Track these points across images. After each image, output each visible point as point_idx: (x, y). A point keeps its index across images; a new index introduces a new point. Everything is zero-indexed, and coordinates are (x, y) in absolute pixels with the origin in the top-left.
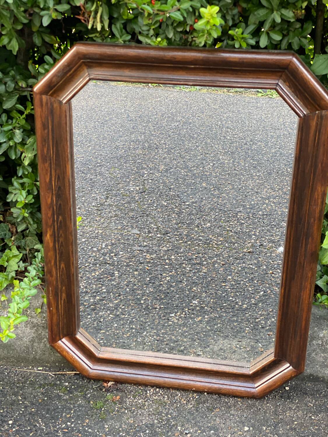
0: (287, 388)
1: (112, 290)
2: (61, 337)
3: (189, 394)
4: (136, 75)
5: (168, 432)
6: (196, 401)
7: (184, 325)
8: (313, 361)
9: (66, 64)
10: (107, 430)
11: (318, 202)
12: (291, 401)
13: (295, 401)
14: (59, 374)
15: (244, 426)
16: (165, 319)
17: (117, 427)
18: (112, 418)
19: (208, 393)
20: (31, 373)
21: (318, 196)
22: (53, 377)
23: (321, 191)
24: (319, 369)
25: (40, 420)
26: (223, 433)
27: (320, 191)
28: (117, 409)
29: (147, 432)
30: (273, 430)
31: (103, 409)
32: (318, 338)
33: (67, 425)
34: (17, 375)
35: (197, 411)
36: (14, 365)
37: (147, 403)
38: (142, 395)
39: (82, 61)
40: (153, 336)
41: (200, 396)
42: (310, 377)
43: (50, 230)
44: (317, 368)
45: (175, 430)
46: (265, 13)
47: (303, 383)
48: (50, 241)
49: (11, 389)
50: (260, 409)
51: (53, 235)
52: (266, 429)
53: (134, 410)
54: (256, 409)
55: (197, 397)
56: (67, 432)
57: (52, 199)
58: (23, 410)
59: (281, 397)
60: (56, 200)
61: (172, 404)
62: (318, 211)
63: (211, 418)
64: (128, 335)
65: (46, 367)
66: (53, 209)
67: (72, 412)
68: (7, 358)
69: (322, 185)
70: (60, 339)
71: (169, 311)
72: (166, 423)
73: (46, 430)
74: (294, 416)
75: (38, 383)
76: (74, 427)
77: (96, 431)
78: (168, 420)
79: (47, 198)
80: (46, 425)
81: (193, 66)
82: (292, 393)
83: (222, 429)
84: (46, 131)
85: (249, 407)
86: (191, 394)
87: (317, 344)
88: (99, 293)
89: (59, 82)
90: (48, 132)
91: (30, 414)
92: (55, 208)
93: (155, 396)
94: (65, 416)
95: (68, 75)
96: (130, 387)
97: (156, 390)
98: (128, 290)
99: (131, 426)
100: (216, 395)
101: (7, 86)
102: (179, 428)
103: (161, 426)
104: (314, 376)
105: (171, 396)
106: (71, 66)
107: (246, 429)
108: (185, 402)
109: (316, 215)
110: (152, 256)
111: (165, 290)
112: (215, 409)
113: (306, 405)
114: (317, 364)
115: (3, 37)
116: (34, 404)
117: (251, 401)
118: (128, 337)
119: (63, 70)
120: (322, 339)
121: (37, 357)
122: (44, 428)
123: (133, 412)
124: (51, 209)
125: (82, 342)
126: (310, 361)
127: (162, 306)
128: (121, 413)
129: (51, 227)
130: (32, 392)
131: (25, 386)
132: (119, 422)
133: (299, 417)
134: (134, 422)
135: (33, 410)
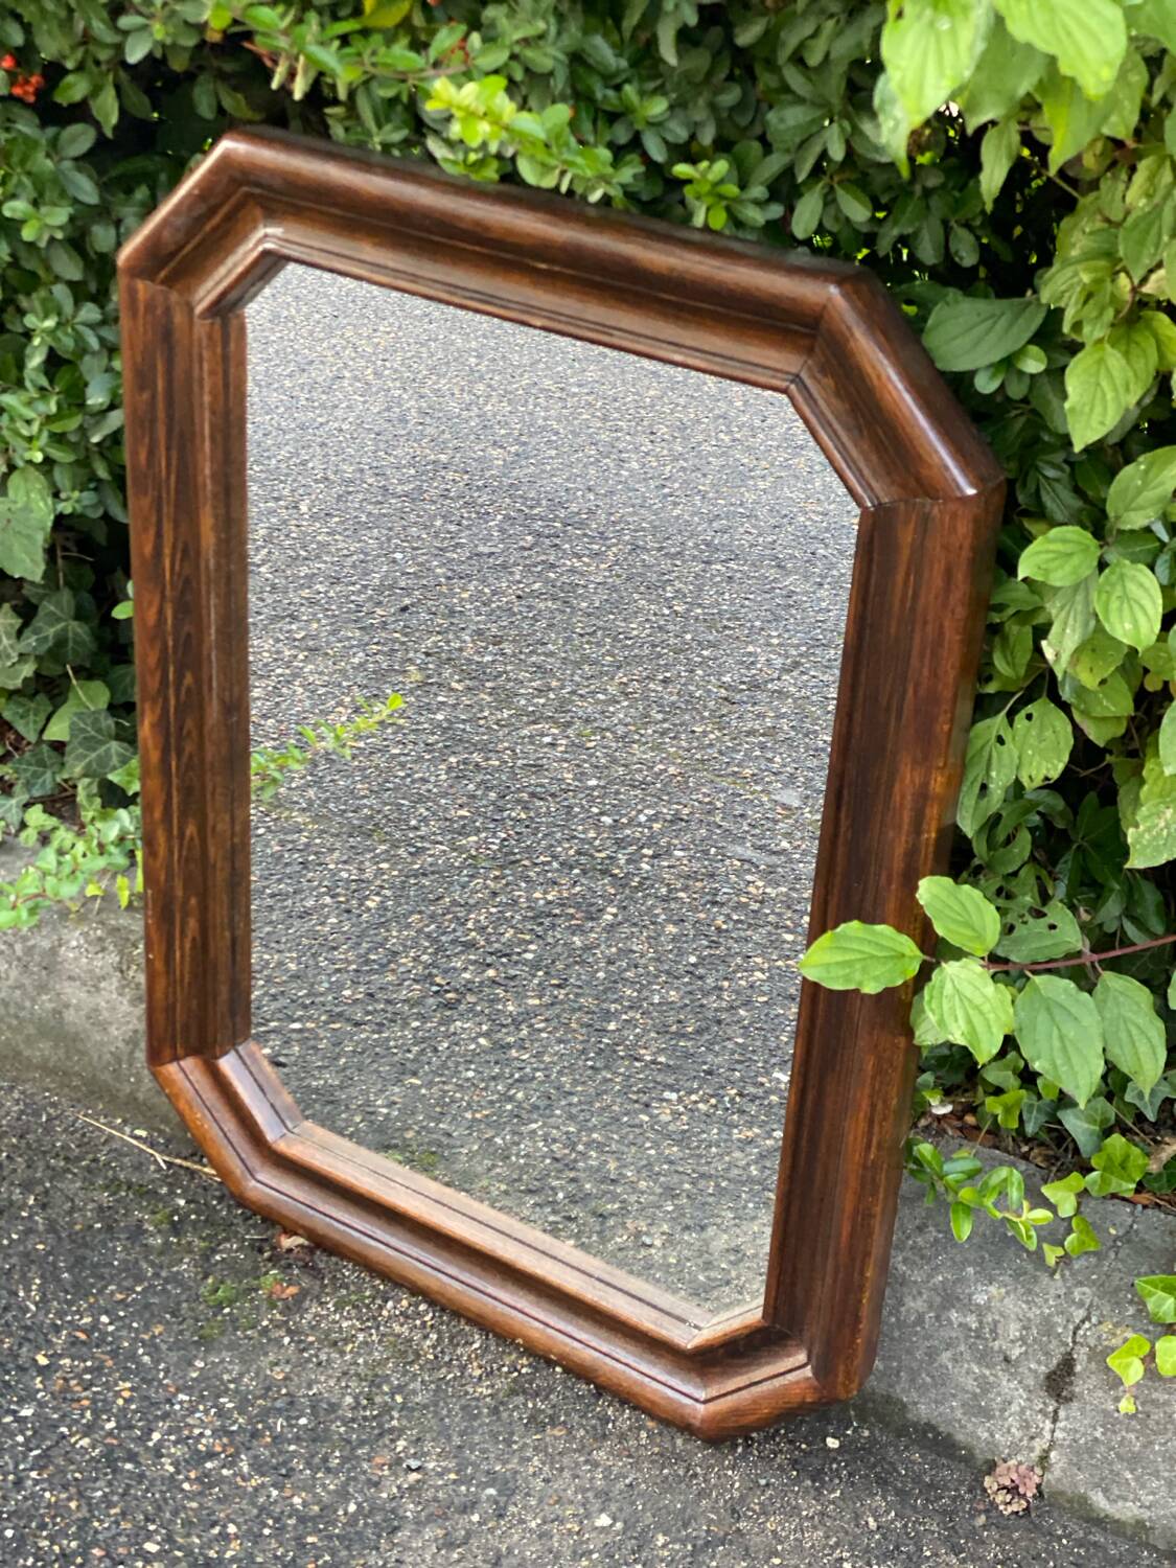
0: (832, 1443)
1: (553, 962)
2: (180, 1051)
3: (510, 1354)
4: (391, 264)
5: (362, 1443)
6: (515, 1380)
7: (682, 1139)
8: (942, 1379)
9: (196, 192)
10: (194, 1375)
11: (901, 818)
12: (817, 1489)
13: (833, 1491)
14: (181, 1166)
15: (602, 1511)
16: (636, 1102)
17: (226, 1377)
18: (231, 1347)
19: (567, 1370)
20: (111, 1137)
21: (903, 797)
22: (160, 1169)
23: (912, 781)
24: (959, 1414)
25: (38, 1281)
26: (524, 1508)
27: (907, 781)
28: (265, 1323)
29: (303, 1421)
30: (684, 1557)
31: (227, 1310)
32: (968, 1306)
33: (96, 1321)
34: (72, 1133)
35: (495, 1411)
36: (79, 1101)
37: (361, 1337)
38: (368, 1306)
39: (245, 189)
40: (555, 1141)
41: (536, 1370)
42: (925, 1433)
43: (153, 711)
44: (952, 1407)
45: (385, 1446)
46: (809, 118)
47: (896, 1447)
48: (150, 743)
49: (29, 1167)
50: (695, 1475)
51: (162, 725)
52: (664, 1546)
53: (312, 1343)
54: (681, 1472)
55: (524, 1371)
56: (84, 1343)
57: (161, 612)
58: (15, 1236)
59: (794, 1463)
60: (175, 617)
61: (435, 1365)
62: (899, 850)
63: (521, 1449)
64: (478, 1116)
65: (161, 1132)
66: (165, 644)
67: (139, 1289)
68: (65, 1073)
69: (915, 762)
70: (176, 1058)
71: (670, 1081)
72: (375, 1417)
73: (33, 1316)
74: (787, 1537)
75: (110, 1173)
76: (112, 1334)
77: (162, 1366)
78: (387, 1409)
79: (145, 604)
80: (43, 1303)
81: (543, 266)
82: (839, 1463)
83: (528, 1494)
84: (146, 396)
85: (665, 1458)
86: (514, 1356)
87: (960, 1325)
88: (504, 960)
89: (181, 247)
90: (154, 397)
91: (27, 1255)
92: (171, 643)
93: (402, 1325)
94: (112, 1293)
95: (208, 228)
96: (348, 1272)
97: (417, 1305)
98: (601, 975)
99: (268, 1389)
100: (588, 1384)
101: (122, 230)
102: (401, 1444)
103: (353, 1420)
104: (939, 1434)
105: (451, 1341)
106: (213, 201)
107: (604, 1520)
108: (477, 1373)
109: (896, 866)
110: (768, 890)
111: (716, 1010)
112: (554, 1426)
113: (857, 1517)
114: (954, 1396)
115: (70, 78)
116: (55, 1232)
117: (686, 1441)
118: (474, 1120)
119: (190, 208)
120: (980, 1311)
121: (141, 1096)
122: (33, 1308)
123: (304, 1350)
124: (158, 645)
125: (230, 1084)
126: (932, 1377)
127: (662, 1059)
128: (269, 1340)
129: (154, 701)
130: (76, 1194)
131: (68, 1171)
132: (243, 1362)
133: (803, 1549)
134: (286, 1378)
135: (40, 1247)
